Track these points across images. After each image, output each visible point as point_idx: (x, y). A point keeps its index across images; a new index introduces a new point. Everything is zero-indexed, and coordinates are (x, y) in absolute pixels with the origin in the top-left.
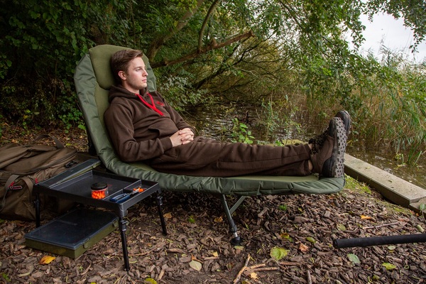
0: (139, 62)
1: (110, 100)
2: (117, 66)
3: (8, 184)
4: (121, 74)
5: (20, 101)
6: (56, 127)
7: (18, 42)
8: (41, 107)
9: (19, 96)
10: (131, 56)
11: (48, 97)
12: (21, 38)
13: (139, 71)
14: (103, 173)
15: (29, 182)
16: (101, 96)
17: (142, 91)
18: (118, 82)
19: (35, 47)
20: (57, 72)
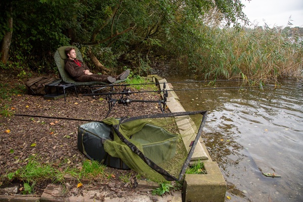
0: (73, 51)
1: (65, 63)
2: (67, 52)
3: (39, 86)
4: (68, 55)
5: (36, 62)
6: (52, 73)
7: (35, 38)
8: (45, 64)
9: (36, 60)
10: (71, 49)
11: (48, 60)
12: (36, 37)
13: (74, 53)
14: (63, 82)
15: (44, 85)
16: (62, 62)
17: (75, 59)
18: (68, 57)
19: (41, 40)
20: (51, 49)
